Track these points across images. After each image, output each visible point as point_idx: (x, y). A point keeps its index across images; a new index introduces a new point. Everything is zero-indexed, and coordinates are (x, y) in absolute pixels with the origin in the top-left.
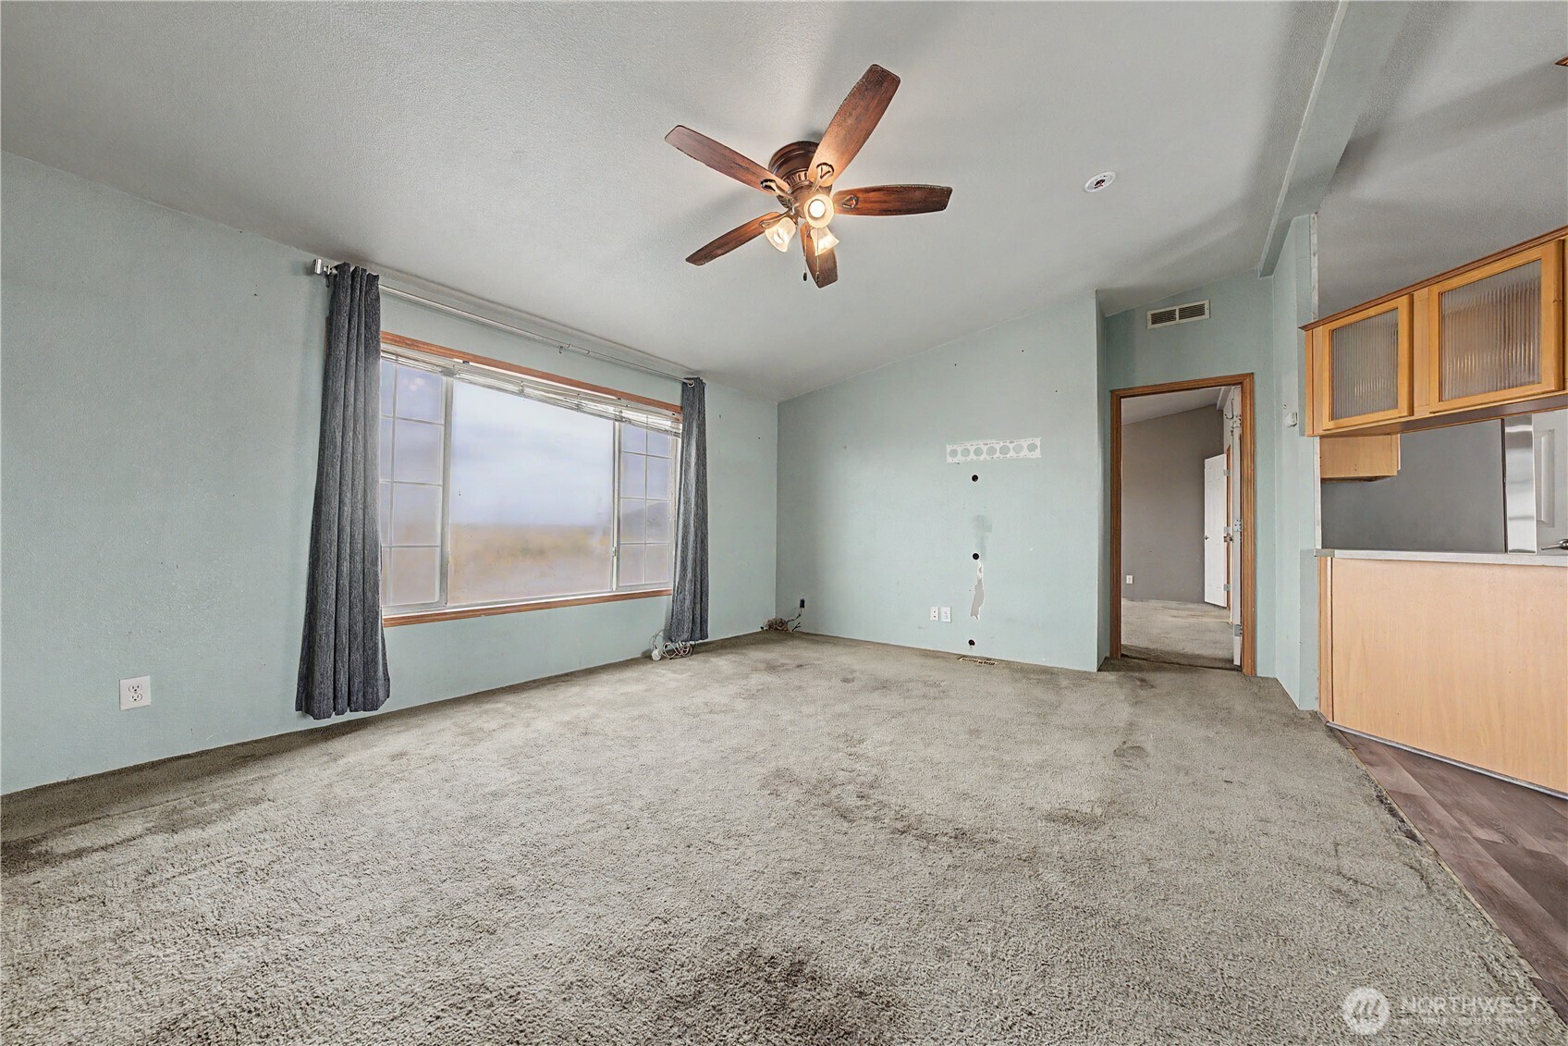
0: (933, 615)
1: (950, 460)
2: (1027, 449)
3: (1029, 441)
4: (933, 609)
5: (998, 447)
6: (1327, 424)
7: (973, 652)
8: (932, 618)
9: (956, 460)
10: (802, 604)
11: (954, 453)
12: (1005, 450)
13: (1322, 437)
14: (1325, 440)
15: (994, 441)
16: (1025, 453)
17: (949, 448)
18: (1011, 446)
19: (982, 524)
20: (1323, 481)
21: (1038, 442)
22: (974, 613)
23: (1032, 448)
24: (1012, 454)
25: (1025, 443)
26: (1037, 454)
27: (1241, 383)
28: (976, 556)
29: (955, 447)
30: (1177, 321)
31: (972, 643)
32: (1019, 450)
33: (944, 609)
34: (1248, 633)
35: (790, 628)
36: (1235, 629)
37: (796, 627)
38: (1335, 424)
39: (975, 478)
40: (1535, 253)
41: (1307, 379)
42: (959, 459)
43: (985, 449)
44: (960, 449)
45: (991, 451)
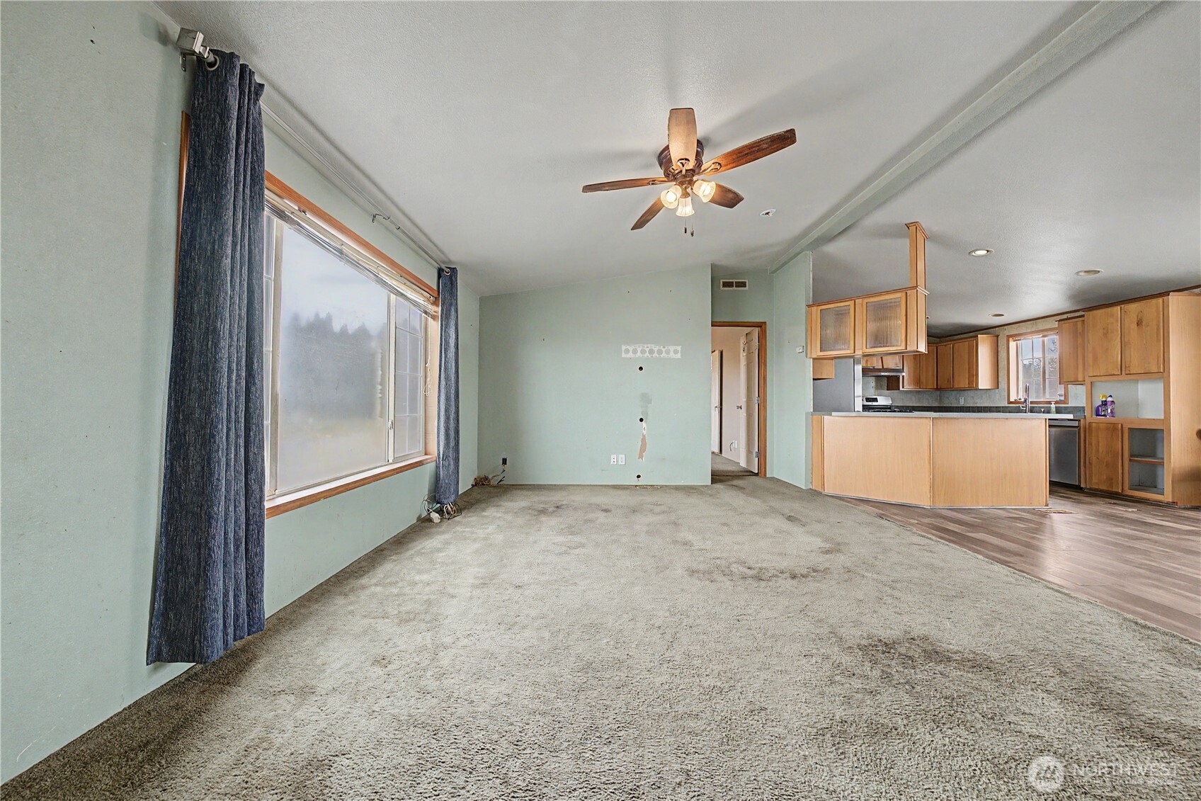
0: (612, 460)
1: (624, 355)
2: (674, 352)
3: (674, 348)
4: (612, 457)
5: (656, 350)
6: (818, 353)
7: (641, 482)
8: (612, 463)
9: (628, 356)
10: (504, 461)
11: (627, 351)
12: (660, 352)
13: (814, 359)
14: (816, 361)
15: (652, 345)
16: (672, 355)
17: (624, 347)
18: (664, 350)
19: (646, 399)
20: (814, 379)
21: (679, 348)
22: (641, 456)
23: (676, 352)
24: (664, 355)
25: (672, 348)
26: (679, 356)
27: (761, 327)
28: (641, 420)
29: (628, 347)
30: (734, 288)
31: (639, 476)
32: (668, 353)
33: (621, 456)
34: (762, 455)
35: (494, 482)
36: (754, 454)
37: (501, 481)
38: (822, 354)
39: (641, 368)
40: (898, 295)
41: (809, 331)
42: (630, 355)
43: (647, 350)
44: (631, 349)
45: (651, 352)
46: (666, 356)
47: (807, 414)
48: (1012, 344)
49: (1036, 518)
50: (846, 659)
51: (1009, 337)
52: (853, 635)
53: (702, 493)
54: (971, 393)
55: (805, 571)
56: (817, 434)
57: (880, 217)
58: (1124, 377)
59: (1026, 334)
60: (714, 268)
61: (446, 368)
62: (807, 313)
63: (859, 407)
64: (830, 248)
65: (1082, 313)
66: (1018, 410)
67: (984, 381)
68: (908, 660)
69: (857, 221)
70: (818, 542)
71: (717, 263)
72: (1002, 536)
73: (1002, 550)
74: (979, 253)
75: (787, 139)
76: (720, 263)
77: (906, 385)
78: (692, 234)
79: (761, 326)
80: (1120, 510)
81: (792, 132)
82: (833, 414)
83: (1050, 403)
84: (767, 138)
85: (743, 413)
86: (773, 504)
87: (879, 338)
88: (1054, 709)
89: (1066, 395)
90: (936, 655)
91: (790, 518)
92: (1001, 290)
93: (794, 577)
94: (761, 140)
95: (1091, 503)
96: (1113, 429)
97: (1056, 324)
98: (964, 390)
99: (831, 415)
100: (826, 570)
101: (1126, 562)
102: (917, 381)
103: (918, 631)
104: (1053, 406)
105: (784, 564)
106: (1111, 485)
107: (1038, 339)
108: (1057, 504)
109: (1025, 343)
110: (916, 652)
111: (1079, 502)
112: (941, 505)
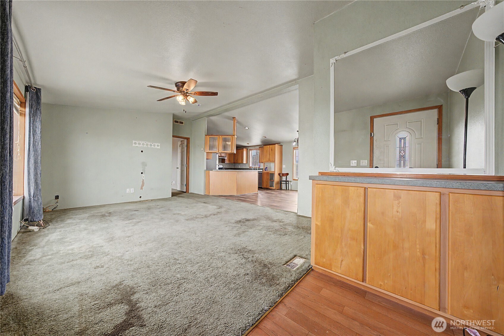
1: (134, 145)
2: (157, 146)
3: (157, 144)
4: (127, 189)
5: (149, 144)
7: (142, 199)
8: (127, 192)
9: (136, 145)
10: (57, 197)
12: (151, 145)
13: (207, 152)
15: (147, 142)
16: (156, 147)
17: (134, 142)
18: (153, 144)
19: (144, 164)
20: (207, 159)
21: (159, 144)
22: (142, 189)
25: (156, 144)
26: (159, 147)
28: (142, 173)
29: (136, 142)
30: (179, 124)
31: (140, 197)
32: (154, 145)
33: (131, 189)
34: (187, 185)
35: (50, 209)
36: (185, 185)
37: (55, 208)
38: (209, 151)
39: (142, 151)
40: (230, 137)
41: (205, 143)
42: (137, 145)
43: (145, 144)
44: (137, 143)
45: (147, 145)
46: (154, 147)
47: (204, 170)
48: (250, 152)
49: (257, 195)
50: (234, 225)
51: (250, 150)
52: (233, 221)
53: (170, 200)
54: (241, 165)
55: (216, 213)
56: (207, 177)
57: (227, 114)
58: (269, 162)
59: (253, 149)
60: (174, 116)
61: (34, 145)
62: (205, 137)
63: (217, 169)
64: (213, 118)
65: (263, 146)
66: (251, 169)
67: (245, 162)
68: (243, 222)
69: (222, 113)
70: (215, 207)
71: (175, 114)
72: (251, 199)
73: (253, 202)
74: (246, 128)
75: (215, 94)
76: (176, 114)
77: (227, 162)
78: (186, 112)
79: (188, 139)
80: (268, 191)
81: (217, 93)
82: (213, 170)
83: (257, 167)
84: (211, 92)
85: (179, 171)
86: (197, 200)
87: (225, 147)
88: (265, 222)
89: (260, 166)
90: (248, 220)
91: (204, 203)
92: (249, 138)
93: (214, 215)
94: (209, 92)
95: (264, 191)
96: (268, 173)
97: (259, 148)
98: (240, 163)
99: (212, 171)
100: (221, 212)
101: (270, 200)
102: (229, 160)
103: (244, 218)
104: (258, 168)
105: (211, 213)
106: (267, 187)
107: (255, 151)
108: (259, 192)
109: (252, 151)
110: (245, 221)
111: (262, 191)
112: (239, 195)
